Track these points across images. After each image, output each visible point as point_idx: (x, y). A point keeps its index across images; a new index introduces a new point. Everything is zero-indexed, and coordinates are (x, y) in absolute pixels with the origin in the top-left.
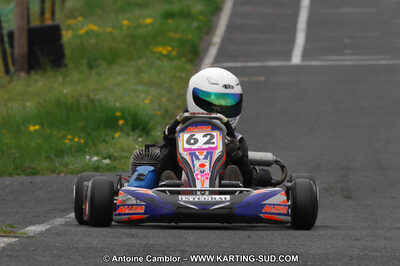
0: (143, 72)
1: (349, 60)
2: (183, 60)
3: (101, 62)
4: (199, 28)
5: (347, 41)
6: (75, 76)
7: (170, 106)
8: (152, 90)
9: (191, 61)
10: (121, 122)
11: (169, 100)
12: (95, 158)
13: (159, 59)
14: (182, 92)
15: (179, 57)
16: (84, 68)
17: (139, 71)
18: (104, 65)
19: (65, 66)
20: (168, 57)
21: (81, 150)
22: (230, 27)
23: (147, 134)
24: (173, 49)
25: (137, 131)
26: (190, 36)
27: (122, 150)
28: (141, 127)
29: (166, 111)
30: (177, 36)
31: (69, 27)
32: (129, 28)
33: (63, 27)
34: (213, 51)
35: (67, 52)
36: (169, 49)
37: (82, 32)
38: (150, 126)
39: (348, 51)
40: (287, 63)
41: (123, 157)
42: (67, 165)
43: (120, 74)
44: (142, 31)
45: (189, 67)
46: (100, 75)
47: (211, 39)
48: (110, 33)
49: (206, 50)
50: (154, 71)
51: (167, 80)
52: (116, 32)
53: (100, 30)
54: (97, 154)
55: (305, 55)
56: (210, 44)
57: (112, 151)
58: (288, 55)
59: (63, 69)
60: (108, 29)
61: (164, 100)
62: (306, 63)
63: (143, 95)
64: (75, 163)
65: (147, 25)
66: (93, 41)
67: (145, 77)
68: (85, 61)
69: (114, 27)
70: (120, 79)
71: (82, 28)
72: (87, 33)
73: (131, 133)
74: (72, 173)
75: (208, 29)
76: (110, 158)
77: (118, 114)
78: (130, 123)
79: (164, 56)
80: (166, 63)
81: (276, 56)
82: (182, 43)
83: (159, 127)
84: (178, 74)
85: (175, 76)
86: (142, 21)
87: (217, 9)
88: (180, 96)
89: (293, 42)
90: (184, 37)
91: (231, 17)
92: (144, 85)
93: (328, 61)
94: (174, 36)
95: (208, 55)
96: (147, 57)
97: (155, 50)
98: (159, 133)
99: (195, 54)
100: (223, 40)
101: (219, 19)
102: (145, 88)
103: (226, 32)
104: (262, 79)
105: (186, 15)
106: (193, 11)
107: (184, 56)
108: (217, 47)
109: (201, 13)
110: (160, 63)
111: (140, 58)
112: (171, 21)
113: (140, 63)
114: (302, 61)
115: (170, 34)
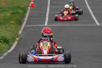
0: (7, 28)
1: (59, 25)
2: (17, 24)
4: (21, 17)
8: (9, 32)
9: (19, 25)
10: (2, 40)
11: (14, 35)
13: (11, 24)
14: (17, 33)
15: (16, 24)
17: (6, 27)
20: (14, 24)
22: (29, 16)
23: (8, 43)
24: (15, 22)
25: (6, 43)
26: (19, 19)
27: (2, 47)
29: (13, 38)
30: (16, 18)
32: (3, 16)
36: (14, 22)
38: (9, 41)
40: (44, 25)
41: (2, 49)
43: (1, 28)
45: (19, 26)
47: (24, 19)
49: (23, 22)
50: (10, 28)
51: (13, 30)
55: (48, 23)
56: (24, 21)
61: (12, 35)
63: (7, 34)
65: (8, 16)
67: (8, 29)
73: (4, 43)
75: (24, 17)
77: (1, 38)
78: (4, 41)
79: (13, 23)
80: (13, 25)
81: (41, 23)
82: (17, 20)
83: (11, 42)
84: (16, 28)
85: (15, 29)
86: (7, 15)
87: (26, 12)
88: (16, 34)
89: (45, 20)
90: (17, 19)
91: (29, 14)
92: (7, 31)
93: (54, 25)
94: (15, 18)
95: (24, 23)
96: (8, 24)
97: (10, 22)
98: (11, 43)
99: (20, 23)
100: (27, 20)
101: (26, 15)
102: (8, 32)
103: (28, 18)
104: (37, 29)
105: (18, 13)
106: (20, 12)
107: (17, 23)
108: (26, 21)
109: (22, 13)
110: (12, 25)
111: (6, 24)
112: (14, 15)
113: (6, 25)
114: (47, 25)
115: (14, 18)
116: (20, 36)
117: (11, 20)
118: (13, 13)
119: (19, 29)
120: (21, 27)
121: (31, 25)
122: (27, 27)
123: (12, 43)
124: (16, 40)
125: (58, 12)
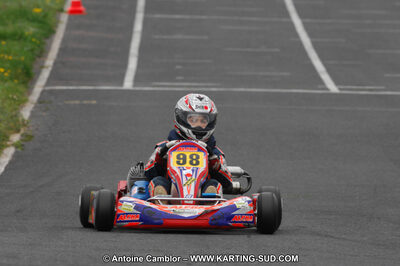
1: (180, 87)
2: (16, 81)
4: (32, 50)
5: (178, 67)
9: (24, 83)
14: (14, 113)
15: (11, 79)
20: (1, 78)
22: (62, 50)
24: (5, 71)
26: (23, 58)
30: (11, 58)
34: (45, 74)
36: (2, 70)
39: (179, 78)
40: (119, 88)
45: (21, 88)
47: (43, 62)
49: (39, 73)
55: (137, 80)
56: (42, 67)
58: (121, 79)
62: (137, 88)
75: (41, 52)
81: (108, 80)
82: (14, 64)
84: (11, 96)
85: (7, 98)
87: (50, 32)
88: (12, 117)
89: (125, 66)
90: (17, 58)
91: (64, 41)
93: (158, 86)
94: (6, 57)
95: (41, 77)
99: (28, 76)
100: (55, 64)
101: (51, 42)
103: (59, 55)
104: (94, 102)
105: (19, 37)
106: (26, 33)
107: (17, 78)
108: (50, 69)
109: (33, 36)
112: (3, 42)
114: (134, 86)
115: (2, 55)
116: (24, 125)
118: (2, 36)
119: (24, 98)
120: (30, 90)
121: (71, 85)
122: (52, 92)
124: (8, 143)
125: (179, 36)
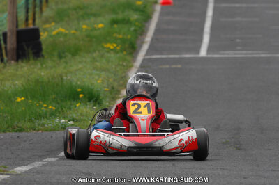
0: (96, 61)
1: (240, 54)
2: (125, 53)
3: (67, 54)
4: (135, 30)
5: (238, 40)
6: (50, 63)
7: (115, 84)
8: (103, 74)
9: (130, 54)
10: (81, 95)
11: (114, 80)
12: (63, 120)
13: (108, 52)
14: (124, 75)
15: (121, 51)
16: (56, 58)
17: (94, 60)
18: (70, 56)
19: (43, 56)
20: (114, 51)
21: (53, 115)
22: (157, 31)
23: (99, 104)
24: (117, 46)
25: (92, 102)
26: (129, 37)
27: (81, 115)
28: (95, 99)
29: (113, 88)
30: (121, 36)
31: (45, 30)
32: (86, 30)
33: (41, 29)
34: (145, 47)
35: (44, 47)
36: (115, 45)
37: (54, 33)
38: (101, 98)
39: (239, 48)
40: (197, 56)
41: (82, 120)
42: (43, 125)
43: (80, 62)
44: (96, 33)
45: (129, 58)
46: (66, 63)
47: (144, 39)
48: (74, 34)
49: (141, 46)
50: (104, 61)
51: (114, 66)
52: (78, 33)
53: (67, 32)
54: (64, 118)
55: (210, 50)
56: (143, 42)
57: (74, 116)
58: (198, 50)
59: (41, 59)
60: (73, 31)
61: (111, 80)
62: (209, 56)
63: (96, 77)
64: (49, 124)
65: (99, 29)
66: (62, 39)
67: (98, 64)
68: (56, 54)
69: (76, 30)
70: (80, 66)
71: (54, 30)
72: (58, 34)
73: (88, 103)
74: (47, 131)
75: (142, 32)
76: (73, 120)
77: (79, 90)
78: (87, 96)
79: (111, 50)
80: (112, 55)
81: (188, 50)
82: (123, 41)
83: (108, 100)
84: (121, 63)
85: (119, 64)
86: (95, 26)
87: (148, 18)
88: (122, 78)
89: (201, 40)
90: (125, 37)
91: (158, 24)
92: (97, 70)
94: (118, 36)
95: (142, 49)
96: (99, 51)
97: (105, 46)
98: (107, 104)
99: (133, 49)
100: (152, 39)
101: (149, 25)
102: (98, 72)
103: (154, 34)
104: (179, 66)
105: (126, 22)
106: (132, 19)
107: (125, 50)
108: (148, 44)
109: (137, 20)
110: (109, 55)
111: (95, 51)
112: (116, 26)
113: (95, 55)
114: (208, 54)
115: (115, 35)
117: (107, 42)
118: (114, 22)
119: (130, 65)
120: (134, 59)
121: (163, 54)
122: (150, 60)
123: (109, 103)
124: (121, 96)
125: (238, 19)
